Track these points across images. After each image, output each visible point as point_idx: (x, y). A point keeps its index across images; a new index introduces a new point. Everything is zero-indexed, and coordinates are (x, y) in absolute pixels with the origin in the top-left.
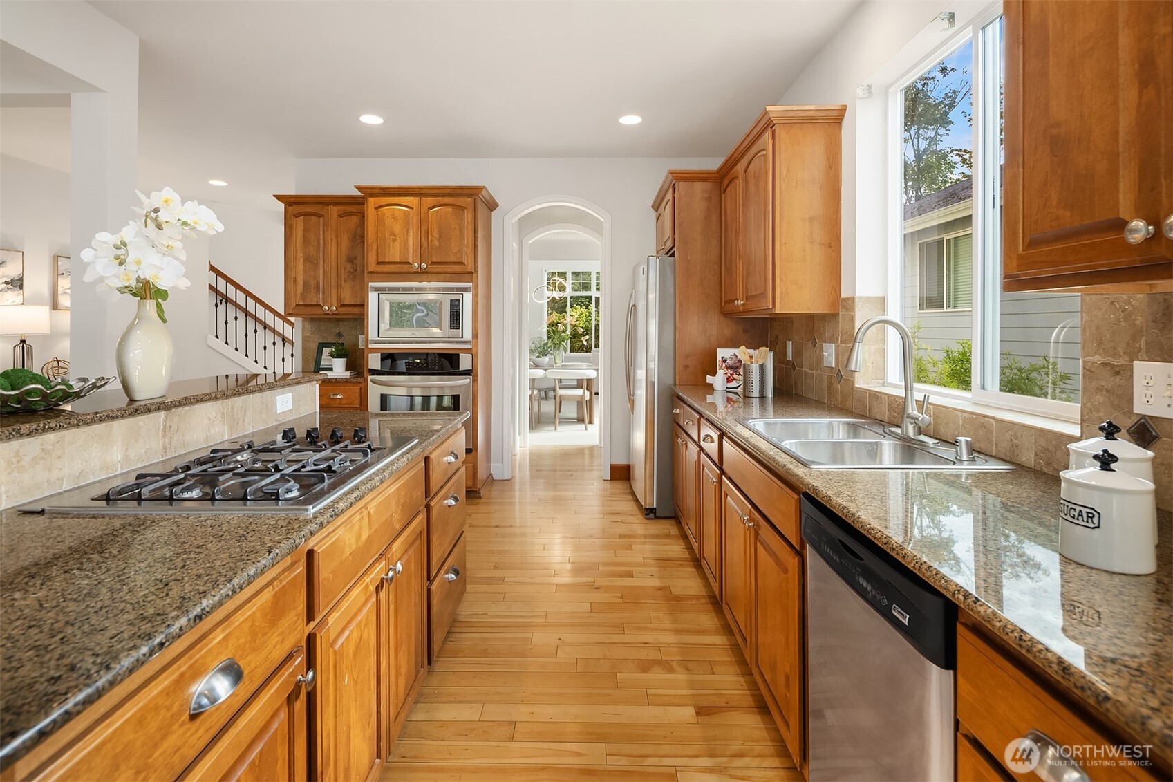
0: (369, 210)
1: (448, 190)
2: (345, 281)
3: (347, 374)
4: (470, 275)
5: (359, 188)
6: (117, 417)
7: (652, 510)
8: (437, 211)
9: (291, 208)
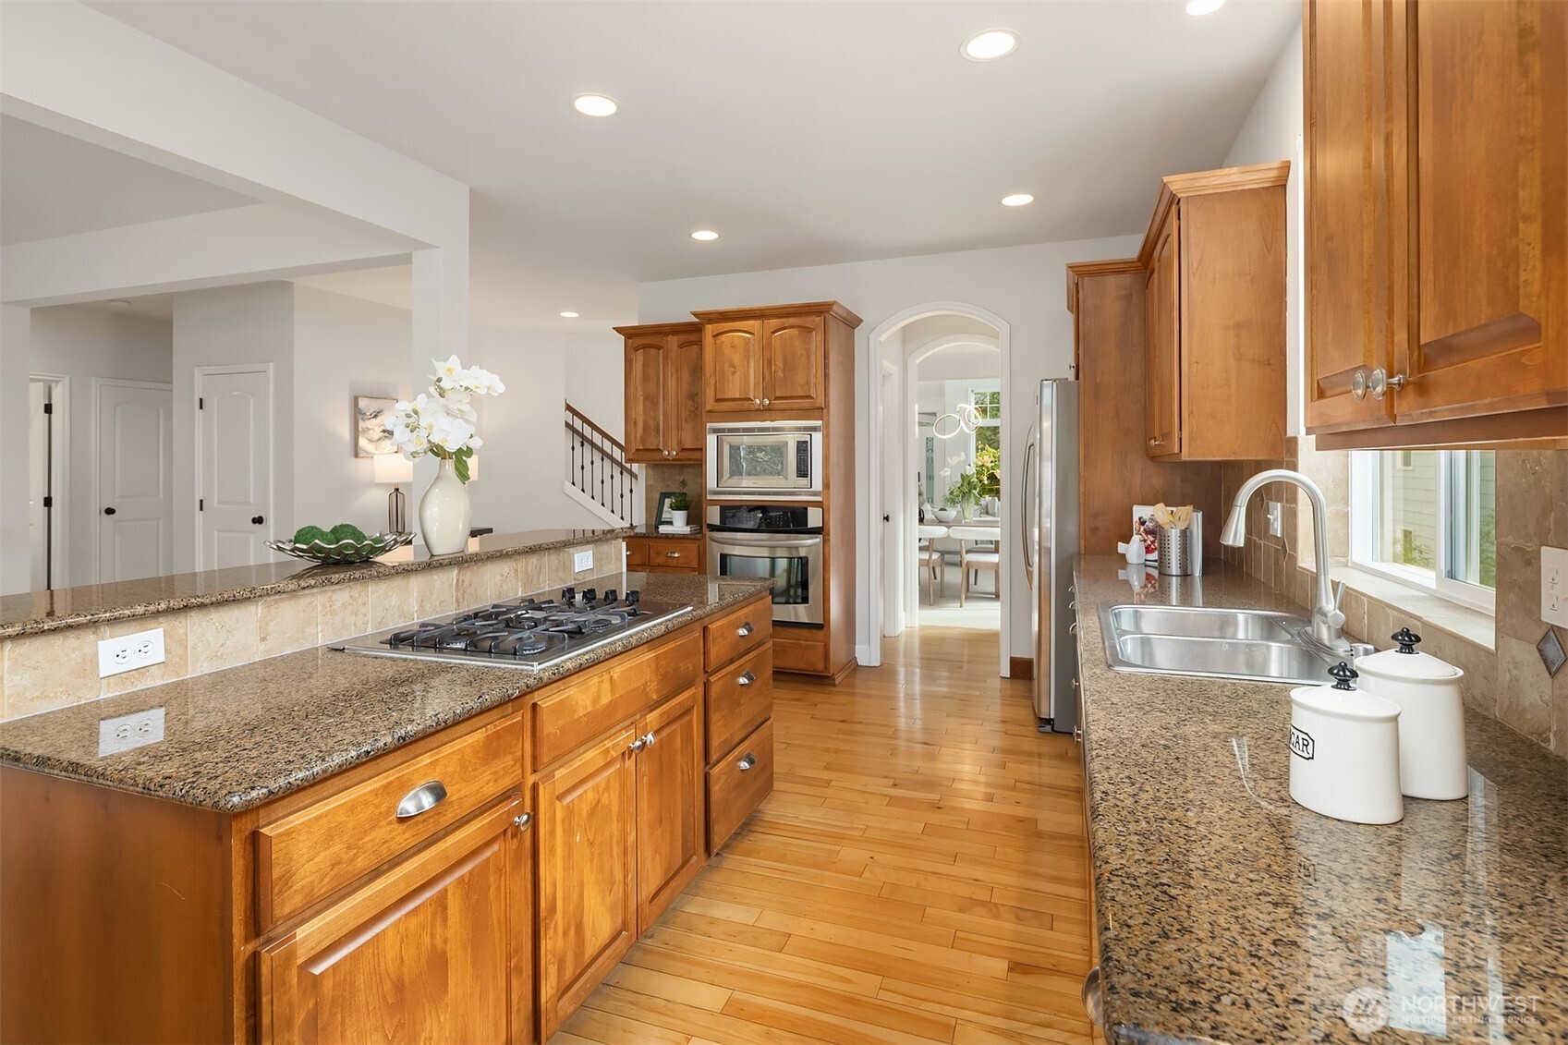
0: (707, 339)
1: (793, 309)
2: (686, 421)
3: (687, 530)
4: (818, 411)
5: (695, 315)
6: (412, 570)
7: (1049, 721)
8: (781, 335)
9: (630, 341)
